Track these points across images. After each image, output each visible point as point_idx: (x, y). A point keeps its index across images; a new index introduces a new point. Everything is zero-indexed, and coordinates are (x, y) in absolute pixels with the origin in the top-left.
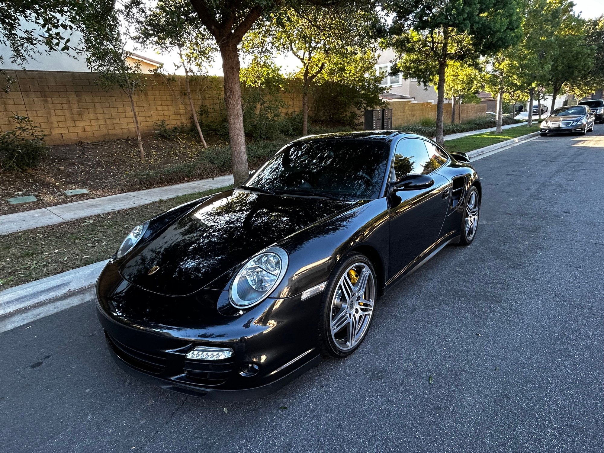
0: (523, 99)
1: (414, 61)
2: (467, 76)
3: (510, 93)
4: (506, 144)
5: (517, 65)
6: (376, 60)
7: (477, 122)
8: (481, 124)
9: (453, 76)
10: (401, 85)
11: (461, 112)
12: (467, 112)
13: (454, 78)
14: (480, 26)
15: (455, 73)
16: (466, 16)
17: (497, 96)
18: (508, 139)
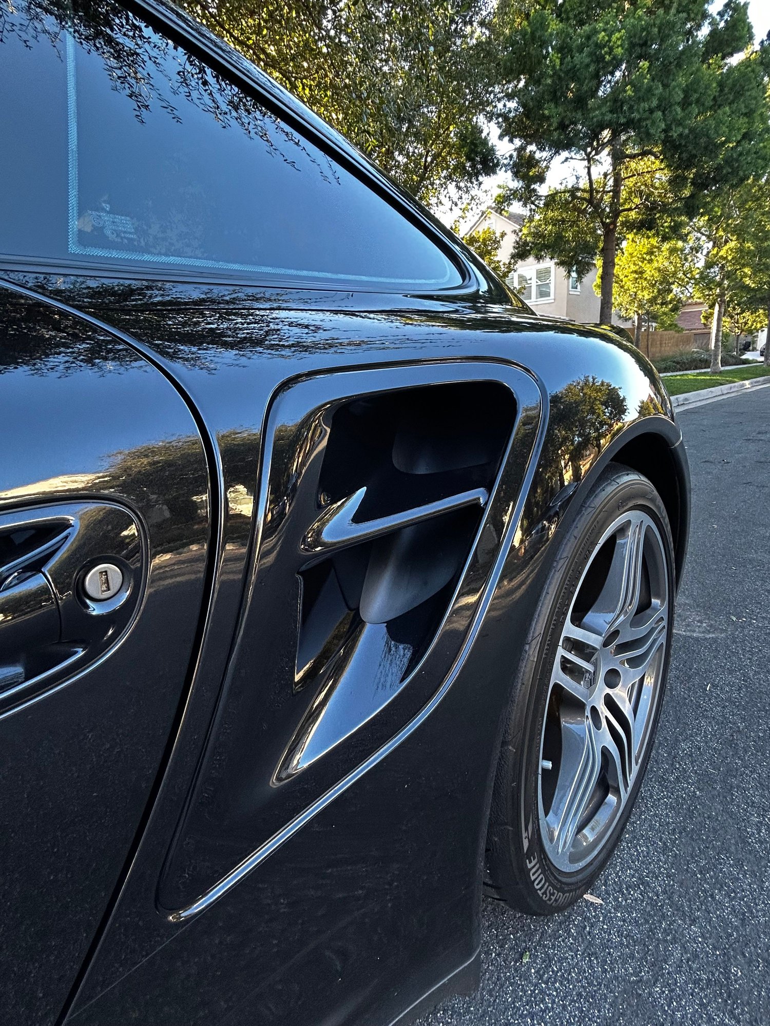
0: (753, 327)
1: (555, 222)
2: (659, 271)
3: (732, 317)
4: (731, 388)
5: (752, 248)
6: (499, 242)
7: (679, 359)
8: (684, 363)
9: (635, 272)
10: (553, 301)
11: (650, 343)
12: (661, 344)
13: (637, 276)
14: (687, 131)
15: (638, 267)
16: (655, 103)
17: (711, 323)
18: (734, 382)
